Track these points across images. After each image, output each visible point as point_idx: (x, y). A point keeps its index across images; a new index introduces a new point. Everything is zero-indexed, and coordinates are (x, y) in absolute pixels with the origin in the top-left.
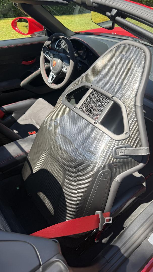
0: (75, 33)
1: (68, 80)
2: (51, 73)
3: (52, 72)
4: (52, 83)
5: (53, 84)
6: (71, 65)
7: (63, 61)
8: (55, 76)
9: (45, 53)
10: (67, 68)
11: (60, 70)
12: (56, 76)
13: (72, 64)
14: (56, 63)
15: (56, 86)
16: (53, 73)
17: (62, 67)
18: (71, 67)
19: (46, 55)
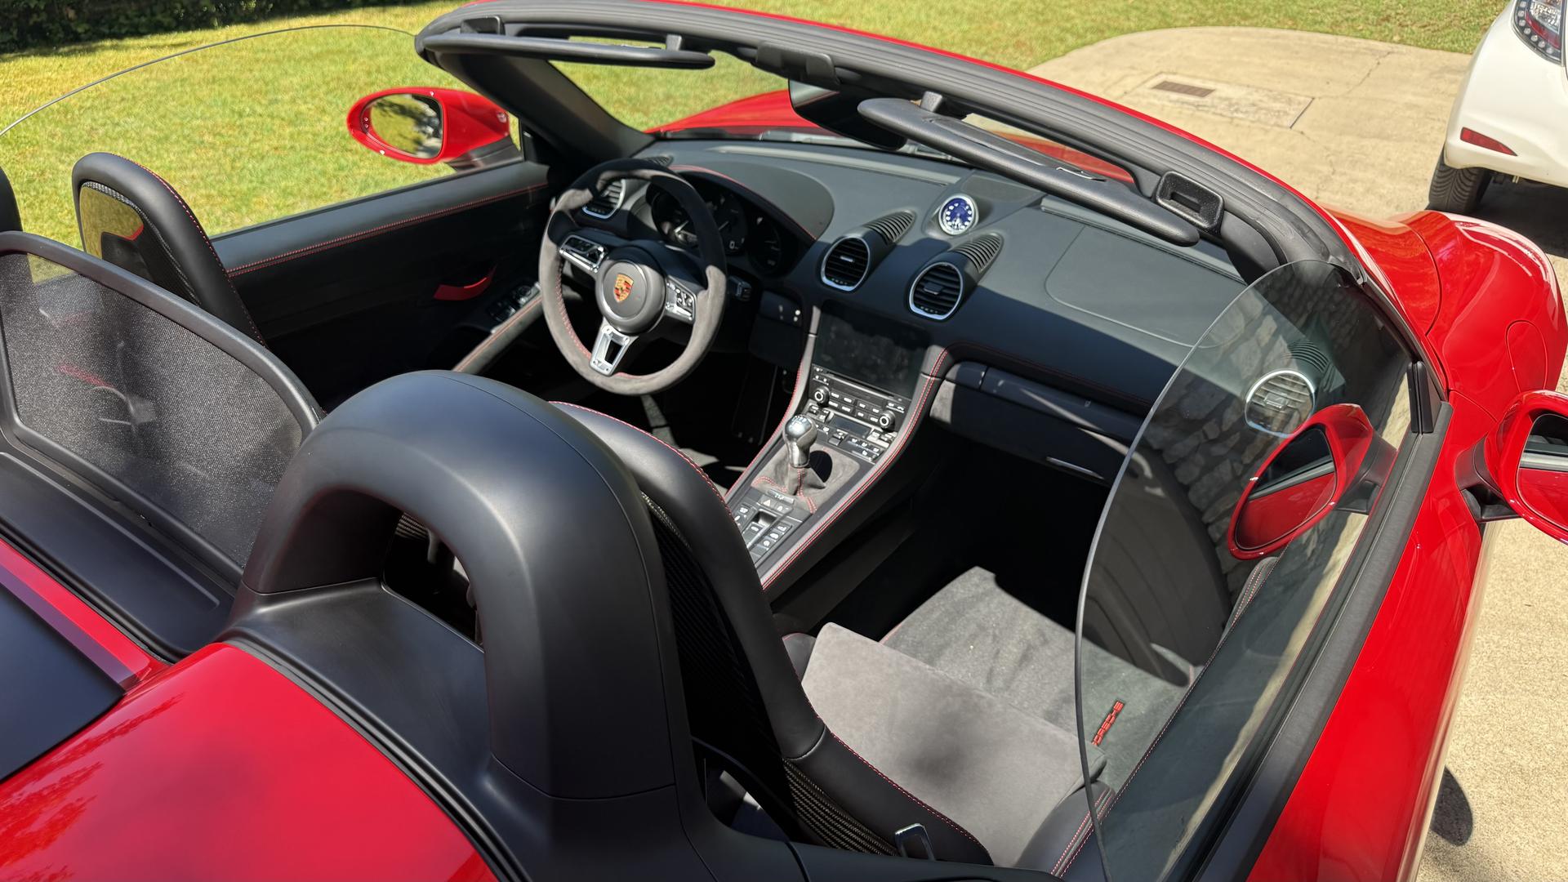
0: (650, 139)
1: (703, 349)
2: (606, 330)
3: (612, 322)
4: (618, 370)
5: (621, 375)
6: (716, 289)
7: (663, 274)
8: (626, 342)
9: (564, 246)
10: (691, 300)
11: (654, 313)
12: (634, 338)
13: (716, 282)
14: (631, 282)
15: (643, 384)
16: (612, 329)
17: (663, 299)
18: (713, 298)
19: (567, 251)
